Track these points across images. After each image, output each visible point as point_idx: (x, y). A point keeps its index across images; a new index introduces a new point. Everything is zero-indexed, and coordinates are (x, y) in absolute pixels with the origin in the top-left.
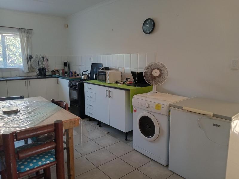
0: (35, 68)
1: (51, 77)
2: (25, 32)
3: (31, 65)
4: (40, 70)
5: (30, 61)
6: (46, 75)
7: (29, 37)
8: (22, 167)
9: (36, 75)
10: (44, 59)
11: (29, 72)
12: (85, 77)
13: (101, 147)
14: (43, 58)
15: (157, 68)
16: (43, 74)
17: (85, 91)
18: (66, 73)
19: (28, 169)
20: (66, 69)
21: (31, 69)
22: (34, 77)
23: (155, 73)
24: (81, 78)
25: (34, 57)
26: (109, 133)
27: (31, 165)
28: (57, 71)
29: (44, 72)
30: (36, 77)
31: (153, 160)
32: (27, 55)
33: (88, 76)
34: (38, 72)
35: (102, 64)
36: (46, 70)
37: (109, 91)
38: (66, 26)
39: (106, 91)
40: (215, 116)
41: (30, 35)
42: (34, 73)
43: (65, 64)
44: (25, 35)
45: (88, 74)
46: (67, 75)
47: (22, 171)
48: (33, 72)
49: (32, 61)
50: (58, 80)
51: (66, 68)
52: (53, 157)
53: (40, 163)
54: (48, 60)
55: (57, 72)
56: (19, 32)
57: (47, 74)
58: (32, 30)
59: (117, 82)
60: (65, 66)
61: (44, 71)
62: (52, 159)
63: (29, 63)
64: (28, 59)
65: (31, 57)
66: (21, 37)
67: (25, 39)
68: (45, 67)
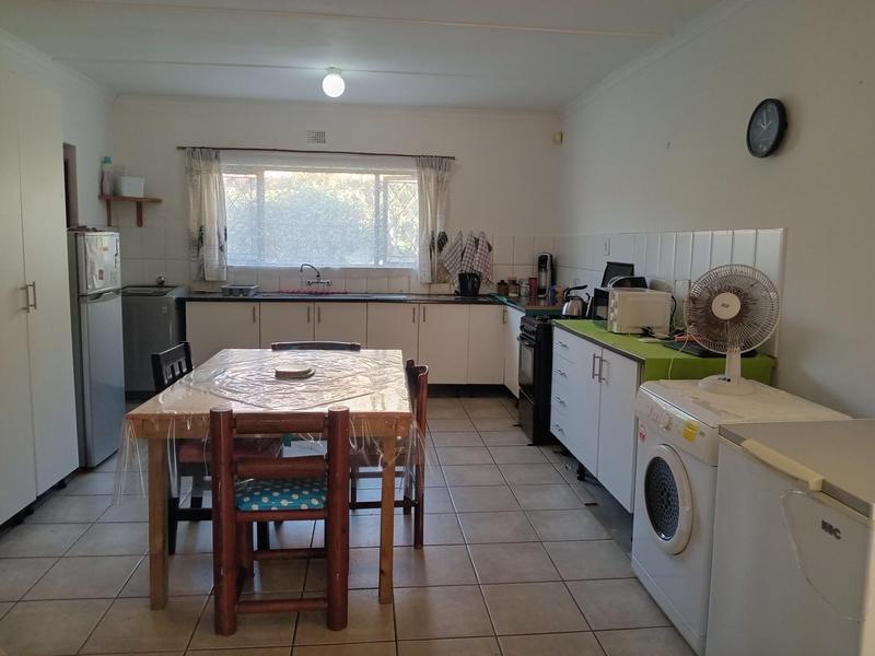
0: (451, 271)
1: (491, 300)
2: (432, 166)
3: (441, 263)
4: (462, 277)
5: (440, 249)
6: (480, 292)
7: (443, 179)
8: (247, 499)
9: (453, 292)
10: (480, 247)
11: (433, 282)
12: (572, 308)
13: (533, 538)
14: (477, 241)
15: (735, 288)
16: (469, 290)
17: (554, 356)
18: (542, 291)
19: (255, 507)
20: (545, 280)
21: (439, 275)
22: (447, 299)
23: (723, 305)
24: (561, 311)
25: (452, 239)
26: (595, 504)
27: (265, 500)
28: (514, 282)
29: (473, 286)
30: (452, 298)
31: (673, 626)
32: (433, 232)
33: (584, 305)
34: (457, 285)
35: (632, 266)
36: (478, 278)
37: (602, 360)
38: (558, 138)
39: (595, 357)
40: (827, 489)
41: (446, 175)
42: (447, 285)
43: (542, 261)
44: (432, 174)
45: (586, 300)
46: (544, 298)
47: (243, 508)
48: (445, 282)
49: (446, 249)
50: (505, 311)
51: (543, 274)
52: (319, 500)
53: (285, 503)
54: (490, 248)
55: (511, 287)
56: (418, 166)
57: (484, 290)
58: (454, 158)
59: (647, 333)
60: (540, 268)
61: (473, 282)
62: (315, 502)
63: (435, 256)
64: (433, 243)
65: (443, 239)
66: (420, 180)
67: (432, 185)
68: (478, 269)
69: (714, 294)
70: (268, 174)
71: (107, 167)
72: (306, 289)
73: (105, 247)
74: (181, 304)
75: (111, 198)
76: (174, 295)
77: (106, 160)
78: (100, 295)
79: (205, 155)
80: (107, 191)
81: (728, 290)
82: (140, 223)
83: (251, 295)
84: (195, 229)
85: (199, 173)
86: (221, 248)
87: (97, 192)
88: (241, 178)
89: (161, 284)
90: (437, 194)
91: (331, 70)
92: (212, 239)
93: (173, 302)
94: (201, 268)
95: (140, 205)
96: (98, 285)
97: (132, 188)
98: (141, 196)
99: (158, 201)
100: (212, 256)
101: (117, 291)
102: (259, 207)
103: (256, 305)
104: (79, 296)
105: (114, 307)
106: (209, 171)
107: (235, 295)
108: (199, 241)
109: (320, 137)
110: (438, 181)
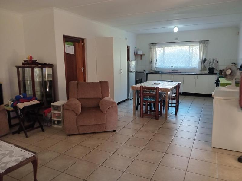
0: (206, 68)
1: (217, 74)
2: (203, 43)
3: (204, 66)
4: (210, 69)
10: (215, 62)
11: (202, 70)
14: (214, 60)
21: (203, 68)
25: (208, 60)
29: (212, 71)
30: (207, 74)
32: (202, 58)
34: (208, 71)
36: (214, 69)
41: (206, 45)
42: (205, 71)
44: (202, 45)
49: (206, 63)
54: (218, 62)
56: (199, 43)
57: (215, 72)
58: (209, 41)
63: (202, 64)
64: (202, 61)
65: (205, 60)
66: (200, 47)
67: (203, 47)
68: (214, 67)
69: (227, 69)
70: (166, 48)
71: (136, 49)
72: (172, 72)
73: (133, 64)
74: (147, 74)
75: (136, 55)
76: (146, 73)
77: (136, 48)
78: (131, 72)
79: (153, 45)
80: (135, 53)
81: (228, 69)
82: (141, 59)
83: (160, 73)
84: (151, 60)
85: (152, 49)
86: (155, 64)
87: (134, 54)
88: (160, 49)
89: (144, 71)
90: (204, 50)
91: (175, 27)
92: (154, 62)
93: (145, 74)
94: (151, 68)
95: (141, 56)
96: (131, 70)
97: (140, 53)
98: (141, 54)
99: (144, 55)
100: (154, 65)
101: (135, 71)
102: (163, 55)
103: (161, 75)
104: (128, 72)
105: (134, 74)
106: (154, 48)
107: (157, 73)
108: (151, 62)
109: (177, 39)
110: (204, 46)
